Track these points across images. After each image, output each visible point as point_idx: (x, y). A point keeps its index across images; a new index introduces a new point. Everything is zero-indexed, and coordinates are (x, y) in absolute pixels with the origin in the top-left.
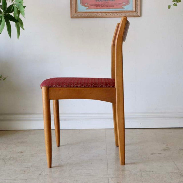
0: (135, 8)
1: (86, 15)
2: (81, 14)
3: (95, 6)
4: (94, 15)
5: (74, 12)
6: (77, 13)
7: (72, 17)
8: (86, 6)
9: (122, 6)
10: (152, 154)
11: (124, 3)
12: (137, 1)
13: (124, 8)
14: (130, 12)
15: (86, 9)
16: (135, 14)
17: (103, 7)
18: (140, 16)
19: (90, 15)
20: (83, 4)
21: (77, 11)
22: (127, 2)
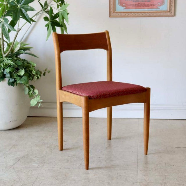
0: (170, 8)
1: (123, 14)
2: (119, 14)
3: (132, 6)
4: (131, 14)
5: (113, 12)
6: (115, 13)
7: (110, 16)
8: (123, 6)
9: (157, 6)
10: (178, 148)
11: (159, 4)
12: (172, 2)
13: (159, 8)
14: (164, 12)
15: (124, 9)
16: (169, 14)
17: (140, 8)
18: (174, 16)
19: (127, 14)
20: (121, 4)
21: (115, 11)
22: (162, 3)
